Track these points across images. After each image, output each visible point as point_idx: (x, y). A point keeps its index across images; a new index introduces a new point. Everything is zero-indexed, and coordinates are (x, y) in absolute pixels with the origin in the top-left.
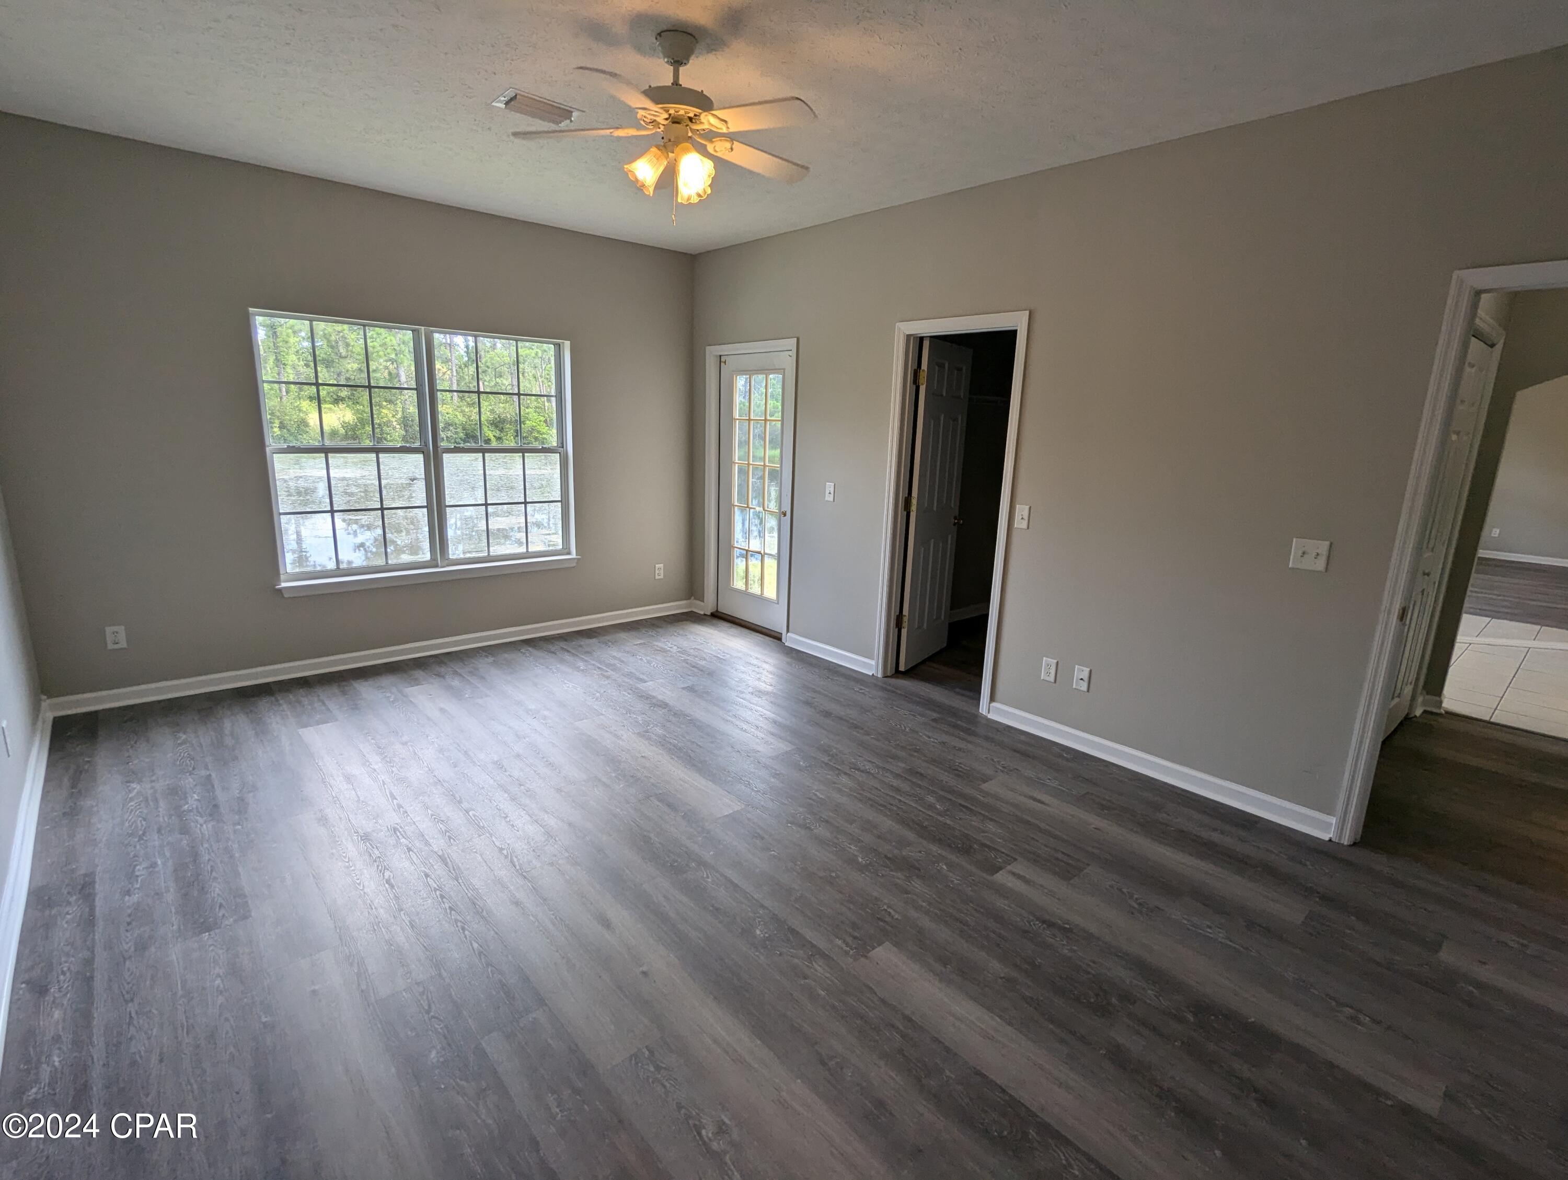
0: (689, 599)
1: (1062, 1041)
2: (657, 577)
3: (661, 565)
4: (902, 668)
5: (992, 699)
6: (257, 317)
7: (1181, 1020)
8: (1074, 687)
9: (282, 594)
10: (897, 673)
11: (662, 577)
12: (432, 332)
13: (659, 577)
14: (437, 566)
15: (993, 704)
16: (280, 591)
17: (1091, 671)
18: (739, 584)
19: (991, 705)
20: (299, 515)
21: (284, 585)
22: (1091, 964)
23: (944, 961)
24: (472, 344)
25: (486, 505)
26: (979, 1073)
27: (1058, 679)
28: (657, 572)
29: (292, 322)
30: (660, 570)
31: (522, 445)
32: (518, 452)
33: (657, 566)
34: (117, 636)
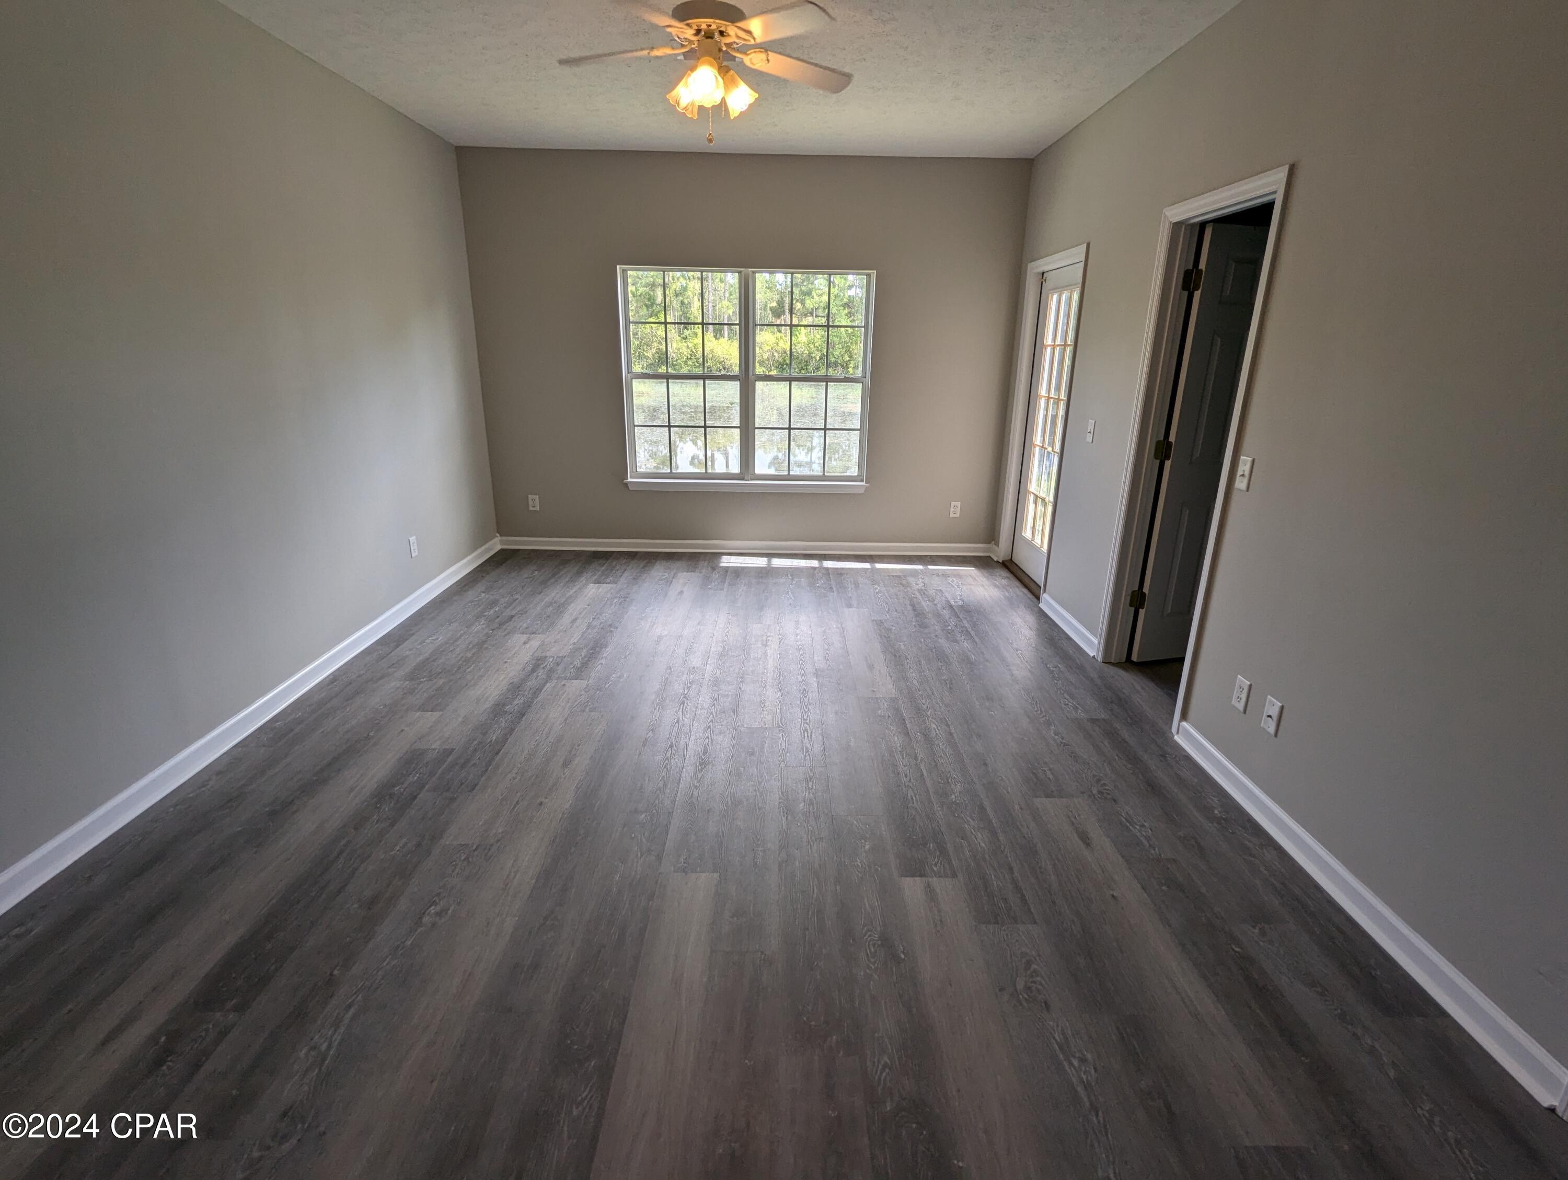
0: (990, 543)
2: (952, 515)
3: (959, 504)
4: (1134, 658)
5: (1184, 716)
6: (629, 272)
8: (1262, 725)
9: (628, 487)
10: (1128, 663)
11: (958, 515)
12: (754, 273)
13: (955, 516)
14: (743, 479)
15: (1184, 724)
16: (626, 485)
17: (1282, 708)
18: (1027, 534)
19: (1181, 724)
20: (648, 428)
21: (630, 480)
24: (789, 280)
25: (790, 429)
27: (1248, 708)
28: (952, 509)
29: (652, 273)
30: (955, 509)
31: (827, 375)
32: (823, 381)
33: (953, 504)
34: (534, 502)
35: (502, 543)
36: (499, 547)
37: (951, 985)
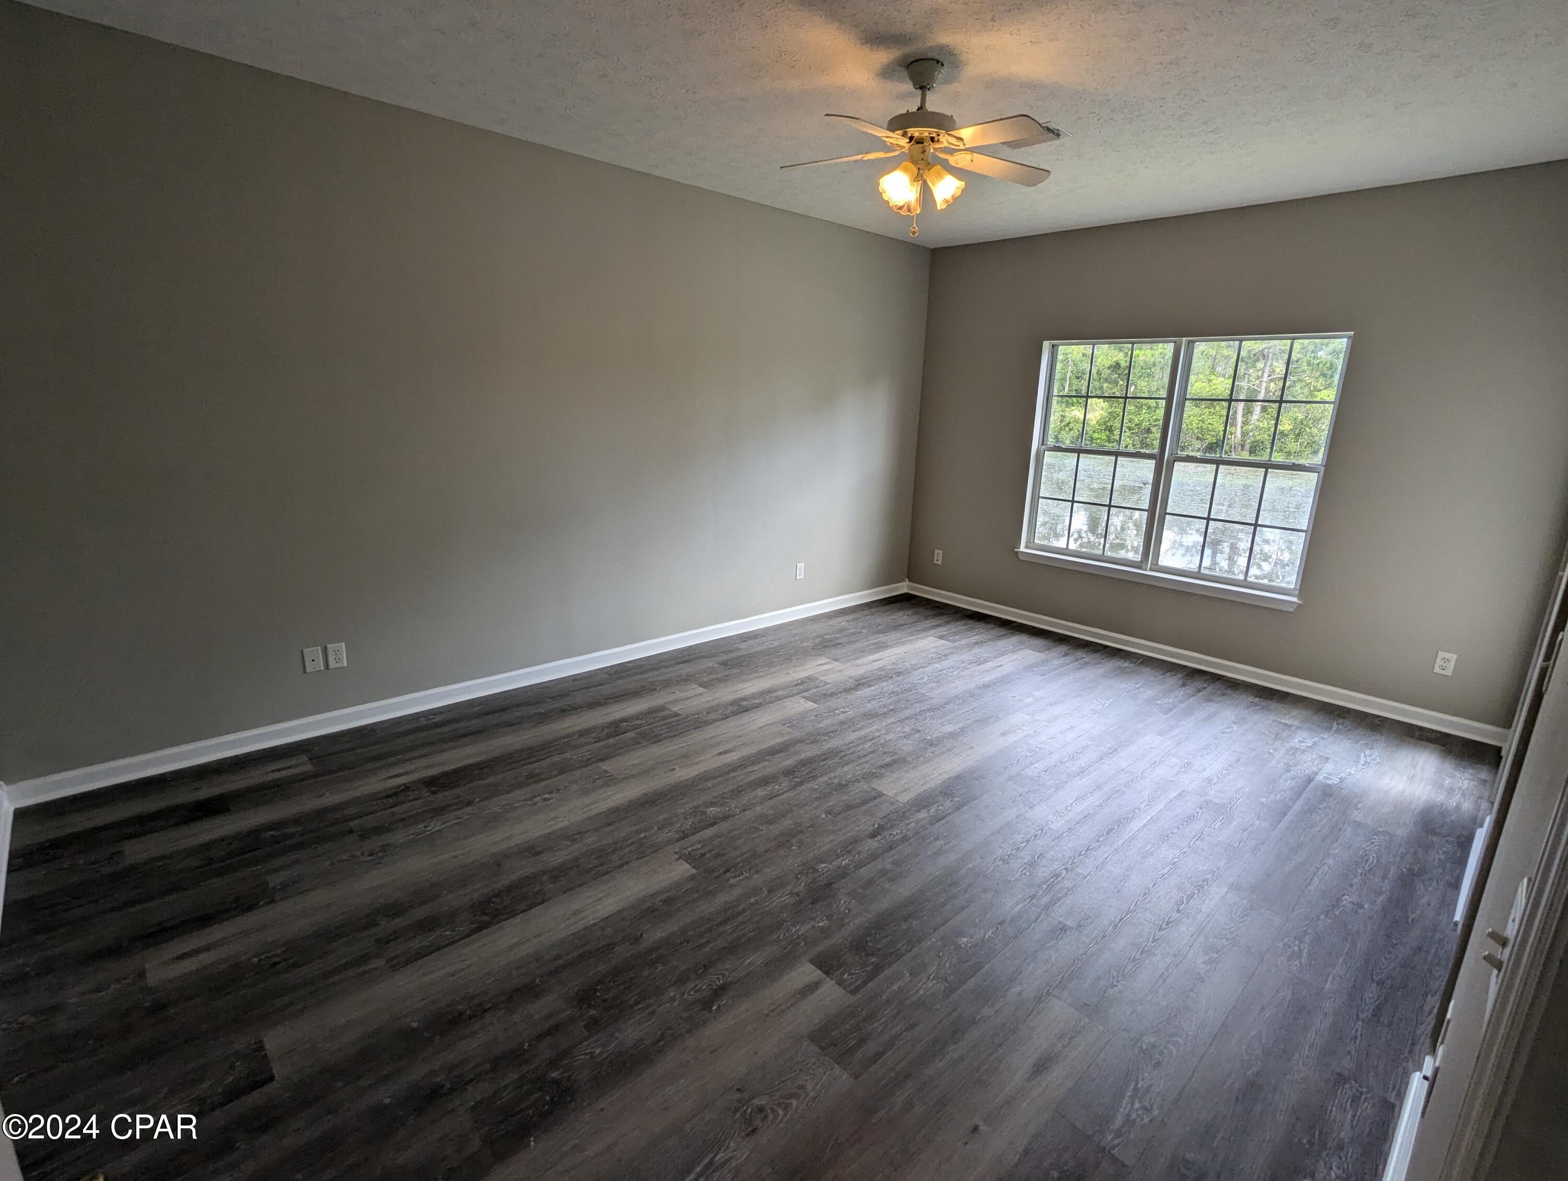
1: (556, 958)
7: (553, 1063)
9: (1019, 556)
11: (1449, 672)
12: (1192, 342)
14: (1140, 568)
16: (1017, 554)
20: (1052, 501)
21: (1022, 549)
22: (650, 1010)
23: (668, 901)
25: (1209, 519)
26: (543, 901)
28: (1439, 661)
29: (1081, 347)
30: (1446, 663)
31: (1270, 460)
32: (1262, 468)
33: (1442, 654)
34: (938, 557)
35: (909, 588)
36: (905, 591)
37: (712, 1052)
